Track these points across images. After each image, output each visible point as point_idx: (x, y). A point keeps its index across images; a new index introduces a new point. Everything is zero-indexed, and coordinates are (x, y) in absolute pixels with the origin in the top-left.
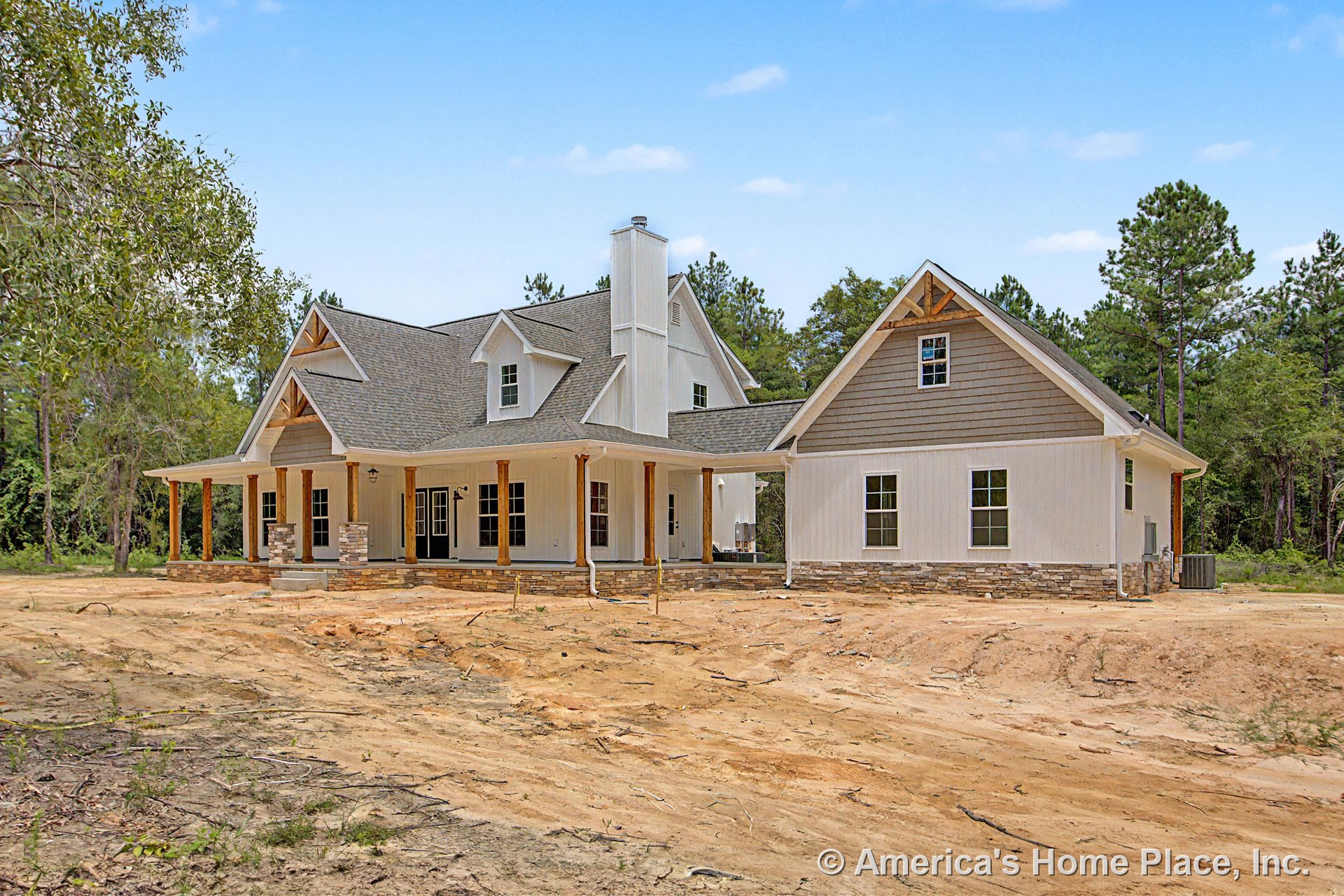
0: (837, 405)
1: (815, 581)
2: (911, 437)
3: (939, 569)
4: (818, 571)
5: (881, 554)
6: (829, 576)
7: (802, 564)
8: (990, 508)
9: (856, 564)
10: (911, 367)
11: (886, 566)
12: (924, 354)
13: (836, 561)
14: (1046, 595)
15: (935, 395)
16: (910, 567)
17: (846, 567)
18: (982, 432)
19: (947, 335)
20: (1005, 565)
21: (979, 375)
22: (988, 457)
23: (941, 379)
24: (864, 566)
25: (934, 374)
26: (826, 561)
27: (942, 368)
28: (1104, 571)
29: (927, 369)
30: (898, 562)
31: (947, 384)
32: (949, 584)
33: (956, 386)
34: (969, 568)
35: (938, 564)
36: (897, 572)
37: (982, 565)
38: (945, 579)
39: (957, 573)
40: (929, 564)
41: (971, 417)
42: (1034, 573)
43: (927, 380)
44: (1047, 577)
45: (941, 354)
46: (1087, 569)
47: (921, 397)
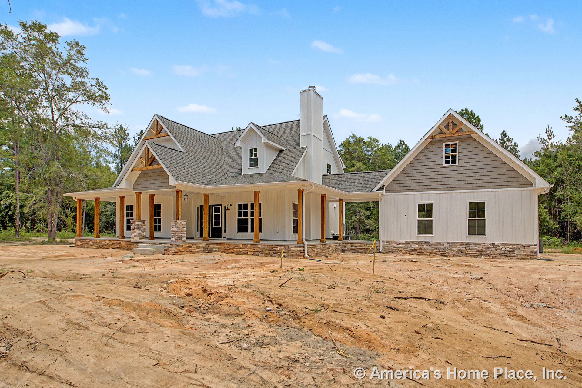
0: (404, 172)
1: (393, 249)
2: (440, 187)
3: (452, 245)
4: (395, 245)
5: (424, 238)
6: (399, 247)
7: (388, 242)
8: (477, 218)
9: (412, 242)
10: (440, 156)
11: (427, 243)
12: (446, 151)
13: (403, 240)
14: (504, 257)
15: (451, 169)
16: (439, 244)
17: (407, 243)
18: (474, 185)
19: (457, 143)
20: (484, 243)
21: (472, 160)
22: (477, 196)
23: (454, 162)
24: (417, 243)
25: (451, 160)
26: (398, 241)
27: (455, 157)
28: (531, 247)
29: (447, 157)
30: (433, 241)
31: (457, 164)
32: (457, 251)
33: (461, 165)
34: (467, 245)
35: (452, 243)
36: (433, 246)
37: (473, 244)
38: (455, 249)
39: (462, 247)
40: (448, 243)
41: (468, 178)
42: (498, 247)
43: (447, 162)
44: (504, 249)
45: (454, 151)
46: (523, 245)
47: (445, 169)
